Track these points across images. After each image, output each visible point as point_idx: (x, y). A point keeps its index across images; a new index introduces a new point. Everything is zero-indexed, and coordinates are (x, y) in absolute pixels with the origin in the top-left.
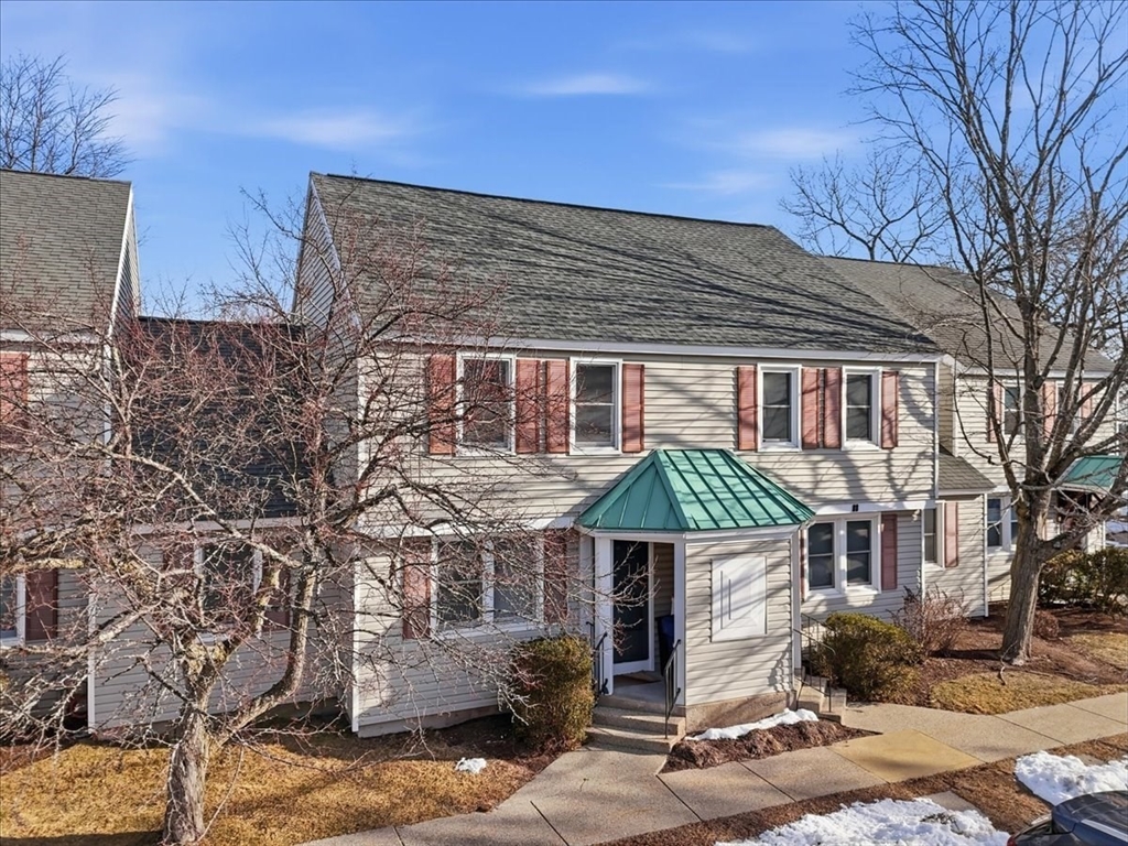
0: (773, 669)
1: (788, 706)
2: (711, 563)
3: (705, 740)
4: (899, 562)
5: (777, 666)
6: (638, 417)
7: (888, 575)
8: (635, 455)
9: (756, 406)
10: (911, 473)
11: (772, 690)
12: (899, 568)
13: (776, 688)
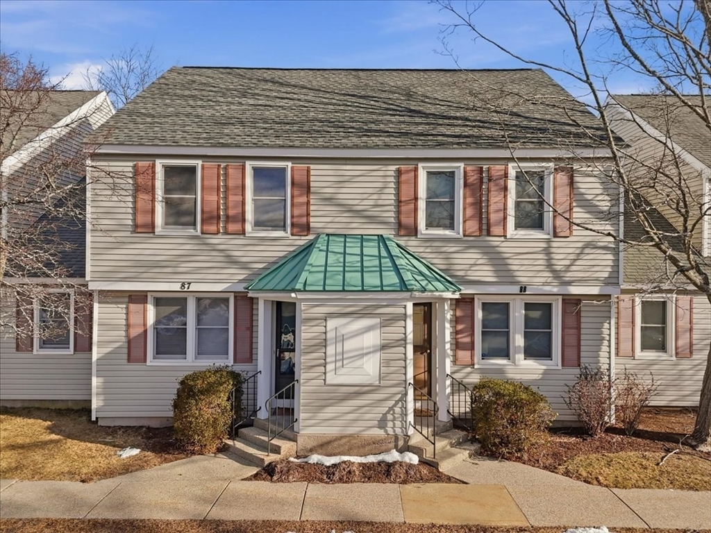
0: (385, 415)
1: (396, 447)
2: (326, 320)
3: (306, 462)
4: (582, 343)
5: (388, 412)
6: (305, 208)
7: (571, 353)
8: (303, 238)
9: (416, 199)
10: (575, 260)
11: (382, 432)
12: (582, 348)
13: (386, 431)
